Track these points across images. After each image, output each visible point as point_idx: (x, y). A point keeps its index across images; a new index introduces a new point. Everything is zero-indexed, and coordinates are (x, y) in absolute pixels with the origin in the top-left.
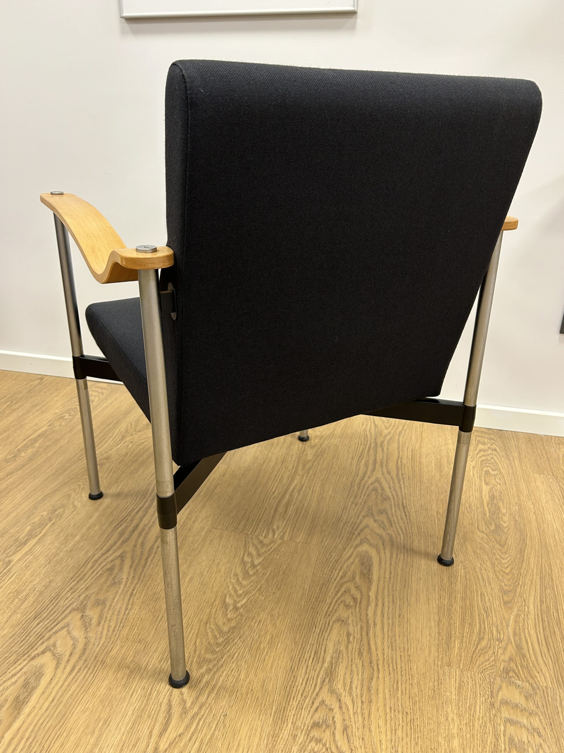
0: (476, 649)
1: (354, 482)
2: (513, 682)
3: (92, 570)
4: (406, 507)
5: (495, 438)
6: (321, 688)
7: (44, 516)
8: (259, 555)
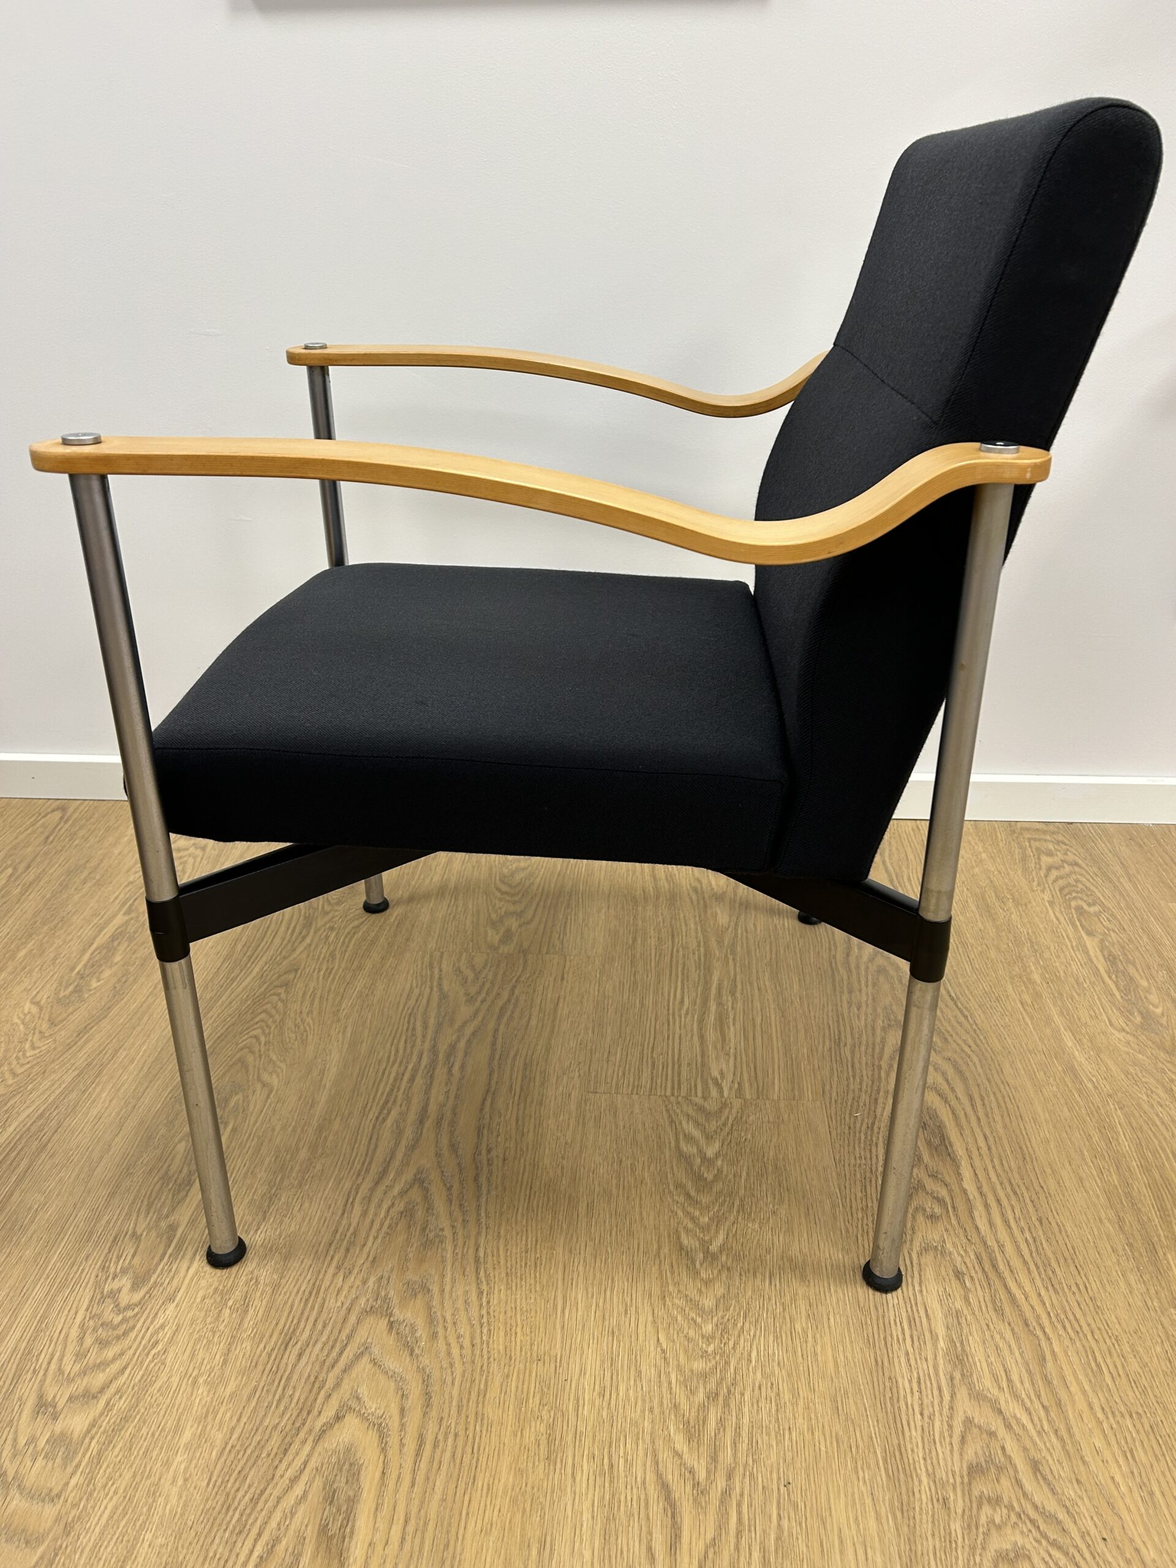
1: (833, 961)
3: (368, 1219)
4: (958, 999)
5: (1065, 841)
6: (953, 1395)
8: (709, 1138)
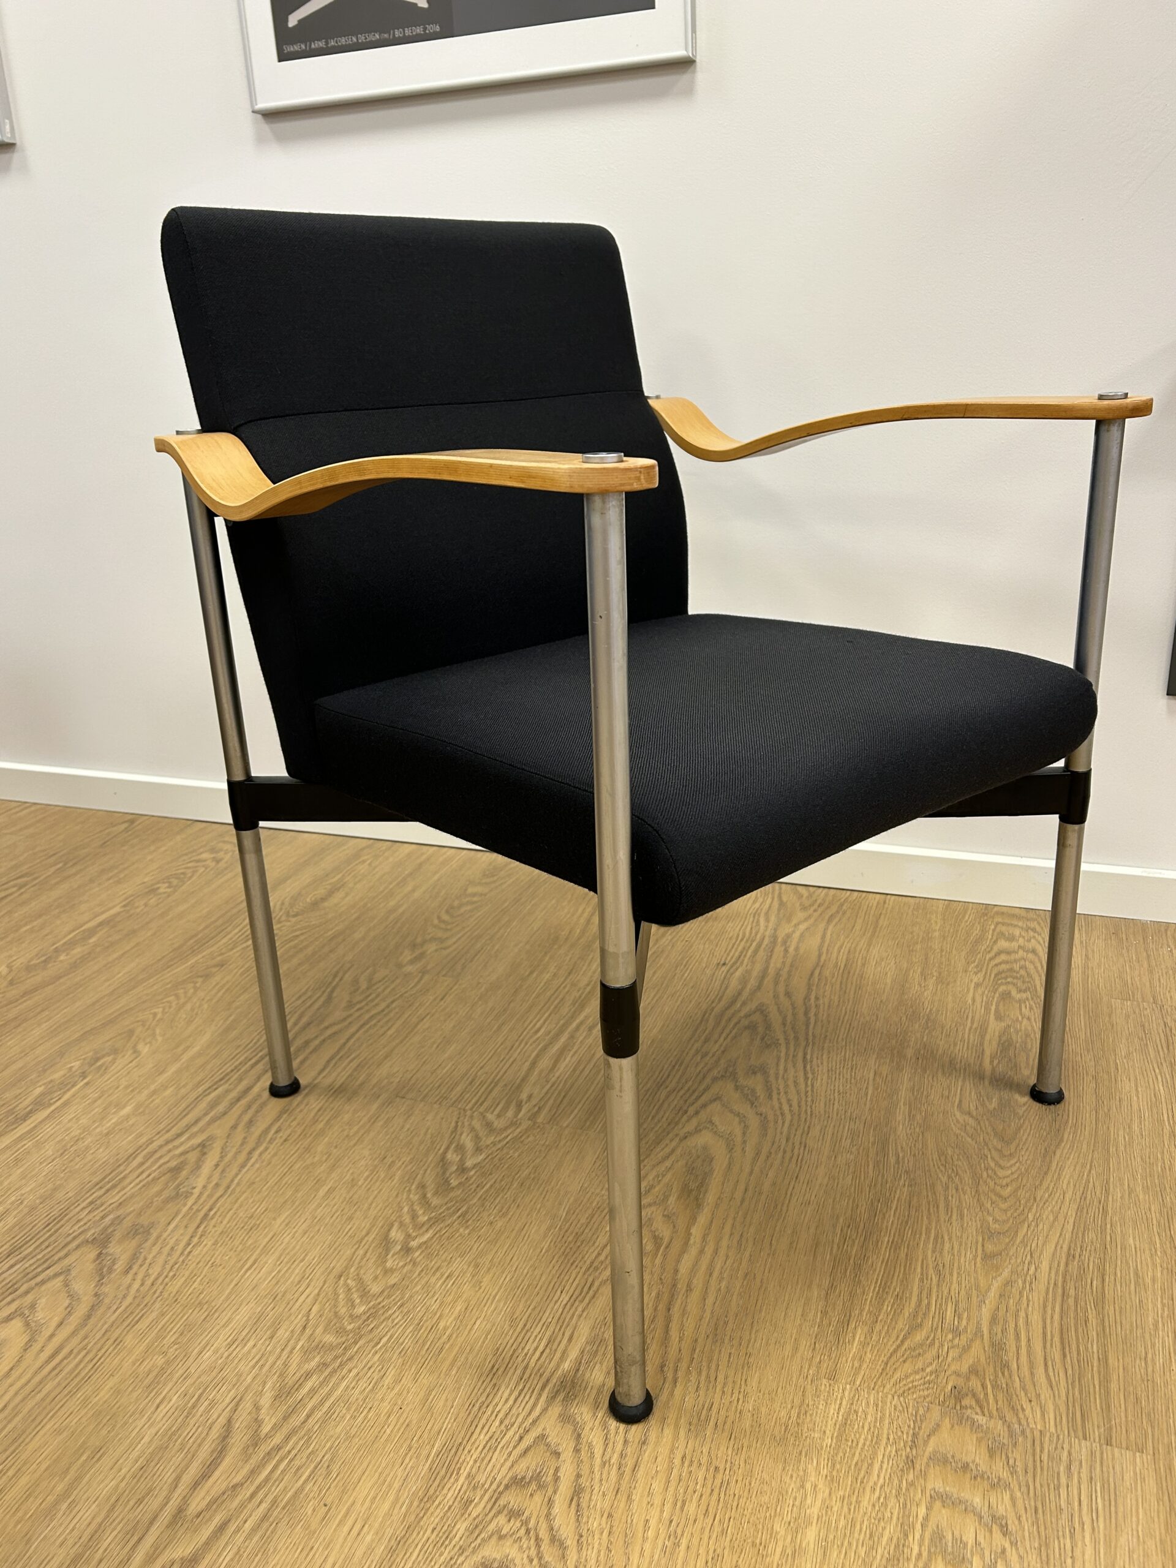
0: (899, 1347)
1: (708, 1013)
2: (968, 1417)
3: (140, 1170)
4: (811, 1062)
5: (1038, 929)
6: (545, 1410)
7: (74, 1069)
